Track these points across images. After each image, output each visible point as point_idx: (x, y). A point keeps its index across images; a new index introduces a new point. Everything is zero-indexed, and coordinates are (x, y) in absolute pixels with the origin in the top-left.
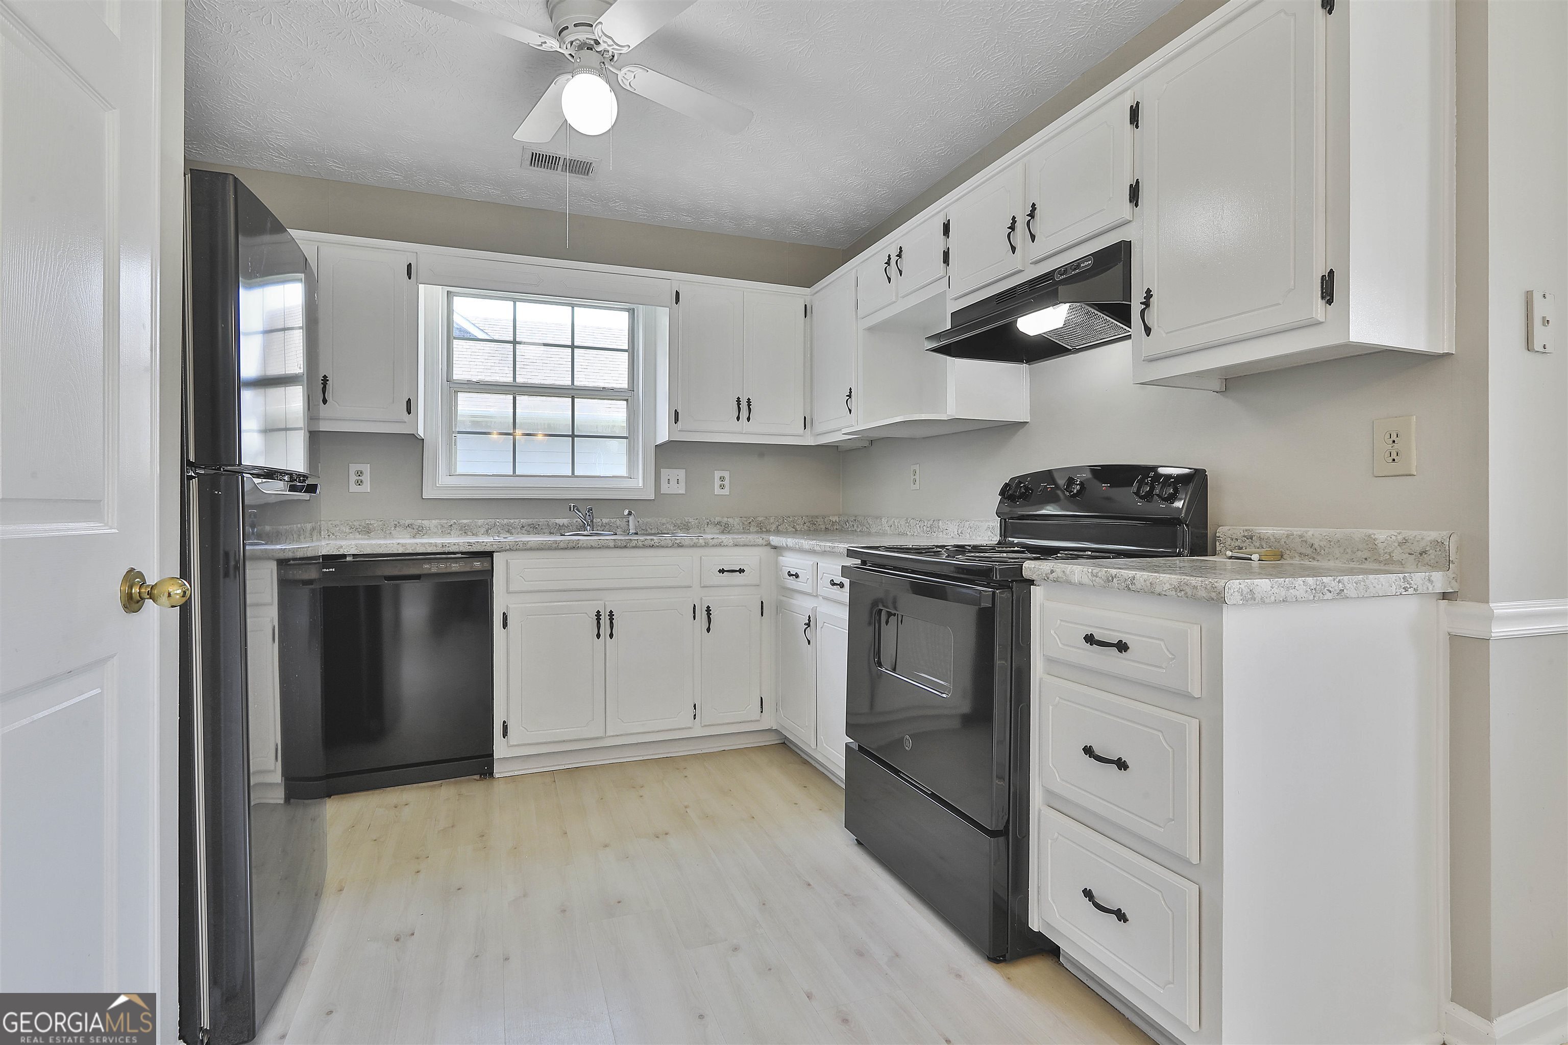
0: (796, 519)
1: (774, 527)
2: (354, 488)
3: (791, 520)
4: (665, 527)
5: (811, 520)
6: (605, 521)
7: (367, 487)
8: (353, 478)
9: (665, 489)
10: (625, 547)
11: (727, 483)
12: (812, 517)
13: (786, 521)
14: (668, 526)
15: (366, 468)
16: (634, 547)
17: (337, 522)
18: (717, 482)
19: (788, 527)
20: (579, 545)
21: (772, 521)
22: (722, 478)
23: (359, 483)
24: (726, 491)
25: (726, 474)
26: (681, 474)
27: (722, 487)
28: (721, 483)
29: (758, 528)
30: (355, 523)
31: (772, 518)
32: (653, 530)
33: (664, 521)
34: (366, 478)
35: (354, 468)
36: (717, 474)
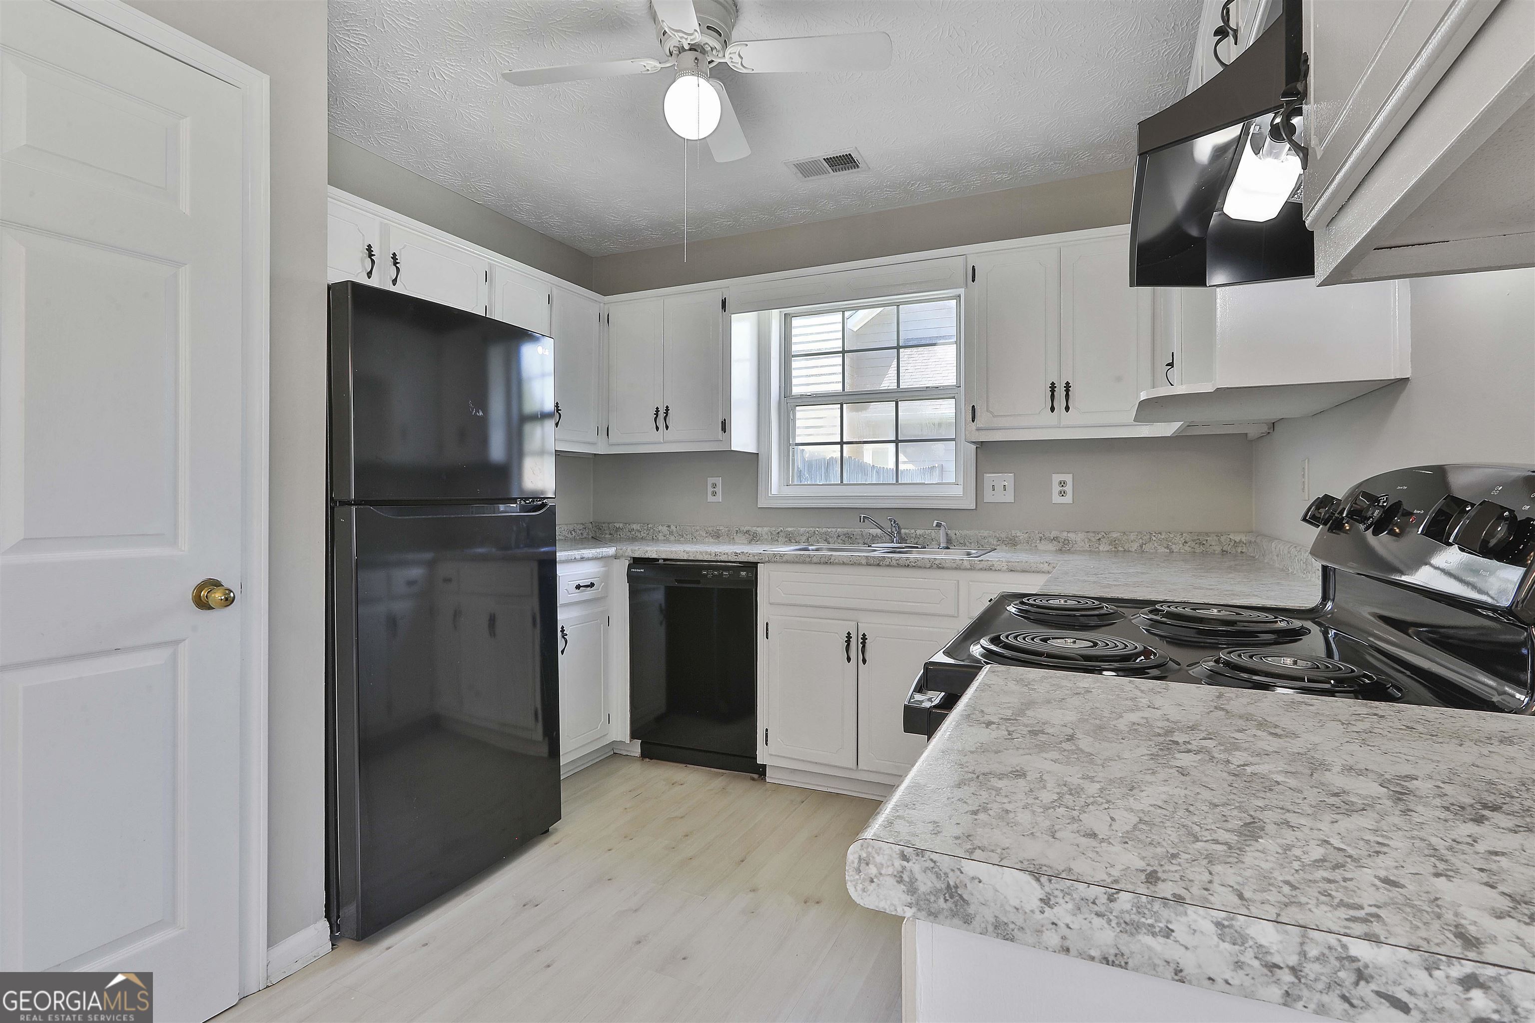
0: (1172, 536)
1: (1135, 546)
2: (710, 498)
3: (1163, 537)
4: (986, 541)
5: (1196, 538)
6: (918, 532)
7: (719, 498)
8: (710, 490)
9: (989, 497)
10: (878, 565)
11: (1069, 488)
12: (1199, 534)
13: (1154, 538)
14: (991, 540)
15: (719, 481)
16: (888, 566)
17: (698, 528)
18: (1056, 489)
19: (1159, 547)
20: (832, 560)
21: (1132, 537)
22: (1062, 483)
23: (714, 494)
24: (1068, 499)
25: (1068, 478)
26: (1008, 479)
27: (1063, 494)
28: (1061, 488)
29: (1111, 547)
30: (709, 529)
31: (1132, 534)
32: (973, 544)
33: (986, 533)
34: (719, 489)
35: (711, 481)
36: (1056, 478)
